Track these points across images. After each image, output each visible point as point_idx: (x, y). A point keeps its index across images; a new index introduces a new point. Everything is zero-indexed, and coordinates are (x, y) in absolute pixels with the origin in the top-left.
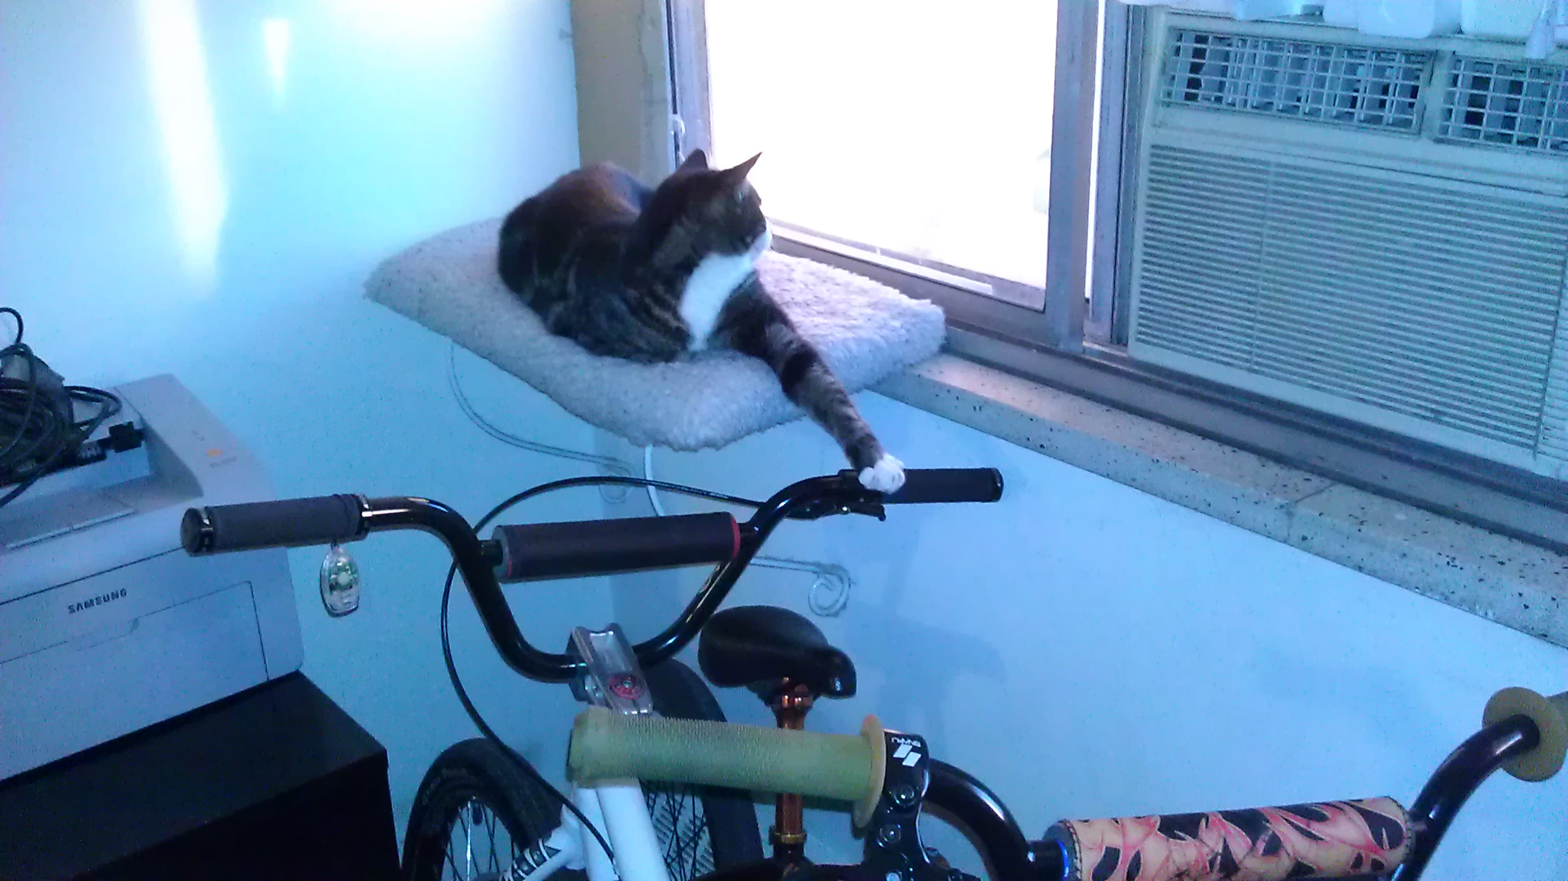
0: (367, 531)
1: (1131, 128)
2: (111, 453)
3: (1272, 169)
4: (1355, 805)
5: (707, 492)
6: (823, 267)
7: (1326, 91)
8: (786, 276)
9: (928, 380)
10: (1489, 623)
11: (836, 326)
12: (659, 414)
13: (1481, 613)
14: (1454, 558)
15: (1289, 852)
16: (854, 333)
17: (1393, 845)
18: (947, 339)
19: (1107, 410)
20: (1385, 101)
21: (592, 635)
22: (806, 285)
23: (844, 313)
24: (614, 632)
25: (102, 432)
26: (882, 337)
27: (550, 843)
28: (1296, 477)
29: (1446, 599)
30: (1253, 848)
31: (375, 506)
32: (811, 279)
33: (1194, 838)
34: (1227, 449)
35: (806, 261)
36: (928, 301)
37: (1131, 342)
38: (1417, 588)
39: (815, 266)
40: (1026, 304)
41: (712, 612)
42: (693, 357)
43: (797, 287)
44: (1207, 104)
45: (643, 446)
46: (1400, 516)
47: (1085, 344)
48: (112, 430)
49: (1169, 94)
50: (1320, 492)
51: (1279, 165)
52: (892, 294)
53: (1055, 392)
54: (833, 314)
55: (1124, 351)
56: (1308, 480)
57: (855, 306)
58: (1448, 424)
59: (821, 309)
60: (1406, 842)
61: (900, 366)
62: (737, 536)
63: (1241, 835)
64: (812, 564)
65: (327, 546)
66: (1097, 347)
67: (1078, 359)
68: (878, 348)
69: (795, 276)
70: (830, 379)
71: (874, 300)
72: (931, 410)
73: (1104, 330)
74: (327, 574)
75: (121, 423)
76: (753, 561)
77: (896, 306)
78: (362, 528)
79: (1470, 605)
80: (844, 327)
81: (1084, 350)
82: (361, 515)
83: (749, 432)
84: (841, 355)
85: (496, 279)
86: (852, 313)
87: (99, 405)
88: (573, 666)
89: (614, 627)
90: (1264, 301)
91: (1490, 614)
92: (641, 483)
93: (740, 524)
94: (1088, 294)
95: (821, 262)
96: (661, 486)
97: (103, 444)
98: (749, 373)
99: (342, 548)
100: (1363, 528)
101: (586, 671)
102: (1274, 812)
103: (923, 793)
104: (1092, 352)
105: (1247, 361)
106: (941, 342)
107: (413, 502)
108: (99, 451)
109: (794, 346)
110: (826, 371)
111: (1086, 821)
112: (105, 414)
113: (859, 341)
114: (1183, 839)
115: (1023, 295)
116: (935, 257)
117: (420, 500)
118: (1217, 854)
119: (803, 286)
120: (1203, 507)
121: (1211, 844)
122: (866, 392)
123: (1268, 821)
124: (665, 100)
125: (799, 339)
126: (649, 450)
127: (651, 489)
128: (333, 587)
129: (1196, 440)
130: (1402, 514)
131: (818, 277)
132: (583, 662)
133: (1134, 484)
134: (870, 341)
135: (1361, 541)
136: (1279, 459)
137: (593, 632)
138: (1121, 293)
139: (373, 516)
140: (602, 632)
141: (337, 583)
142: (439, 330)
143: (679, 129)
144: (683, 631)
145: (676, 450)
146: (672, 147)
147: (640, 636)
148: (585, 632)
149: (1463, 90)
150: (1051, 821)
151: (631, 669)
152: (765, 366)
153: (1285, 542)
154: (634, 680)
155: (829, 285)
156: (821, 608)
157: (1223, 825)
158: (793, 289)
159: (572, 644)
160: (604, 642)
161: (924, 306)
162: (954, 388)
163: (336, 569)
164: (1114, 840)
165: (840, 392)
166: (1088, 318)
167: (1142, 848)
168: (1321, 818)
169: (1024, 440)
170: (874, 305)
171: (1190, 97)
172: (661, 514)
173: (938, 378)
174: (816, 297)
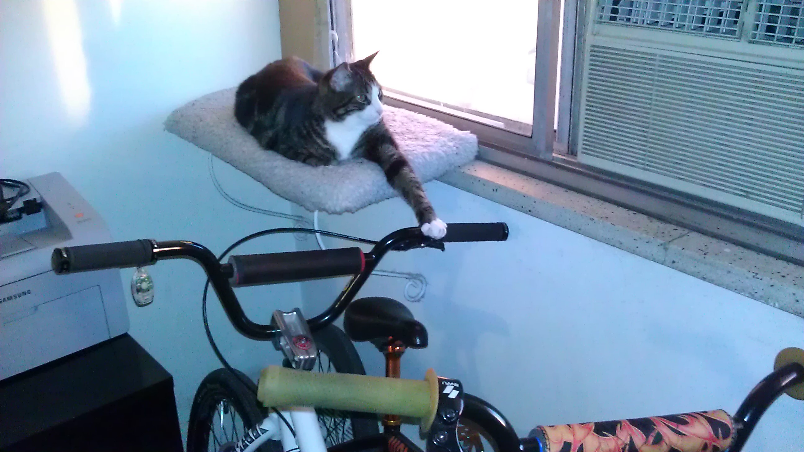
0: (157, 260)
1: (580, 37)
2: (24, 215)
3: (658, 58)
4: (703, 415)
5: (348, 236)
6: (412, 113)
7: (688, 15)
8: (391, 118)
9: (468, 175)
10: (775, 310)
11: (419, 145)
12: (321, 194)
13: (772, 304)
14: (757, 274)
15: (667, 443)
16: (428, 149)
17: (725, 437)
18: (479, 152)
19: (566, 191)
20: (721, 20)
21: (285, 314)
22: (403, 123)
23: (422, 138)
24: (297, 313)
25: (19, 204)
26: (443, 151)
27: (263, 427)
28: (670, 228)
29: (752, 296)
30: (646, 442)
31: (160, 246)
32: (405, 120)
33: (613, 436)
34: (631, 212)
35: (402, 110)
36: (469, 132)
37: (579, 154)
38: (736, 290)
39: (407, 112)
40: (521, 132)
41: (351, 300)
42: (340, 163)
43: (397, 124)
44: (622, 22)
45: (313, 211)
46: (727, 250)
47: (554, 155)
48: (25, 203)
49: (601, 17)
50: (681, 236)
51: (661, 56)
52: (449, 128)
53: (537, 181)
54: (417, 139)
55: (576, 159)
56: (676, 229)
57: (429, 135)
58: (753, 199)
59: (410, 136)
60: (732, 436)
61: (453, 167)
62: (364, 260)
63: (640, 433)
64: (406, 274)
65: (135, 268)
66: (560, 156)
67: (550, 163)
68: (441, 157)
69: (396, 118)
70: (412, 175)
71: (439, 131)
72: (469, 191)
73: (564, 147)
74: (135, 283)
75: (30, 199)
76: (373, 272)
77: (451, 134)
78: (153, 258)
79: (765, 299)
80: (423, 146)
81: (553, 158)
82: (153, 251)
83: (370, 203)
84: (420, 161)
85: (234, 120)
86: (426, 138)
87: (18, 189)
88: (274, 331)
89: (297, 310)
90: (652, 131)
91: (777, 305)
92: (313, 231)
93: (364, 254)
94: (556, 127)
95: (410, 110)
96: (323, 233)
97: (20, 210)
98: (369, 171)
99: (143, 269)
100: (707, 256)
101: (280, 334)
102: (657, 419)
103: (460, 413)
104: (558, 159)
105: (643, 164)
106: (476, 154)
107: (184, 243)
108: (18, 214)
109: (395, 157)
110: (411, 171)
111: (553, 426)
112: (21, 195)
113: (431, 154)
114: (607, 436)
115: (520, 129)
116: (474, 108)
117: (189, 243)
118: (626, 445)
119: (401, 124)
120: (618, 245)
121: (623, 438)
122: (434, 181)
123: (655, 425)
124: (327, 23)
125: (400, 153)
126: (316, 213)
127: (318, 234)
128: (139, 290)
129: (615, 208)
130: (728, 249)
131: (409, 119)
132: (280, 329)
133: (580, 231)
134: (437, 154)
135: (705, 264)
136: (661, 218)
137: (285, 313)
138: (573, 126)
139: (160, 251)
140: (290, 313)
141: (141, 288)
142: (204, 147)
143: (335, 38)
144: (334, 312)
145: (330, 214)
146: (331, 48)
147: (310, 315)
148: (281, 313)
149: (765, 13)
150: (533, 426)
151: (305, 333)
152: (379, 168)
153: (663, 264)
154: (307, 339)
155: (415, 123)
156: (410, 297)
157: (630, 428)
158: (395, 125)
159: (273, 319)
160: (291, 318)
161: (467, 134)
162: (482, 179)
163: (140, 280)
164: (569, 438)
165: (417, 182)
166: (556, 141)
167: (585, 442)
168: (685, 423)
169: (520, 208)
170: (439, 134)
171: (613, 18)
172: (324, 248)
173: (474, 174)
174: (408, 130)
